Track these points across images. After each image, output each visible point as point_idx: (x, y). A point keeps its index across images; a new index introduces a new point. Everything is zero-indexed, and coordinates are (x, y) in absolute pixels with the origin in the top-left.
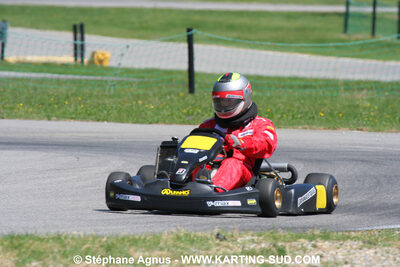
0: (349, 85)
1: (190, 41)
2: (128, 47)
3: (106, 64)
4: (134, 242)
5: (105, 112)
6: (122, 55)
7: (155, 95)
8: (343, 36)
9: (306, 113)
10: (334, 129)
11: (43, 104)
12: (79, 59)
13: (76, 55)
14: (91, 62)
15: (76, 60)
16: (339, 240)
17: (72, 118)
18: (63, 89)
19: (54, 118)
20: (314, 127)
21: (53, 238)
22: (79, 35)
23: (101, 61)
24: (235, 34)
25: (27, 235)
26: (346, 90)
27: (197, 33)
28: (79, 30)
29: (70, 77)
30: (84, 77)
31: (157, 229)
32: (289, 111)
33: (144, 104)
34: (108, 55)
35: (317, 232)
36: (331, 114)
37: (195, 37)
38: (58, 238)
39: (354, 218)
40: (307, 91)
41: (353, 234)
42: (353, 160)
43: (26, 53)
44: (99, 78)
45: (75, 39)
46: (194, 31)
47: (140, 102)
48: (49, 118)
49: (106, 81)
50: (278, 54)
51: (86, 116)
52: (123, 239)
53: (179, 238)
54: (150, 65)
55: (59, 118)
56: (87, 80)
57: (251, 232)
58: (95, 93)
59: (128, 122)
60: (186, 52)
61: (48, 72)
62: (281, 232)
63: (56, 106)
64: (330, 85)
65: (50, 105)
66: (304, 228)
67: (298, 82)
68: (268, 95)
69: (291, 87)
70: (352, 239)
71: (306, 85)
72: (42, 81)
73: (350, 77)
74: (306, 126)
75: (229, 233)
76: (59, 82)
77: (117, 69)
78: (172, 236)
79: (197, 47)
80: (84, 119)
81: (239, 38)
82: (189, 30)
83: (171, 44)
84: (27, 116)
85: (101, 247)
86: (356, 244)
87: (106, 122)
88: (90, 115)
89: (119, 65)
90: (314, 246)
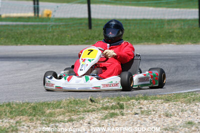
2: (58, 7)
4: (48, 105)
6: (55, 11)
10: (159, 44)
11: (14, 38)
12: (36, 14)
13: (35, 12)
15: (35, 15)
16: (152, 99)
18: (26, 30)
19: (19, 45)
20: (149, 43)
21: (6, 105)
22: (36, 2)
23: (48, 15)
26: (168, 24)
30: (36, 23)
34: (52, 12)
35: (141, 96)
37: (91, 0)
41: (159, 97)
45: (34, 4)
50: (137, 8)
51: (35, 43)
52: (42, 104)
53: (70, 102)
55: (21, 44)
56: (38, 25)
57: (108, 98)
59: (55, 44)
60: (87, 8)
62: (123, 97)
64: (161, 22)
65: (17, 38)
68: (129, 28)
70: (158, 99)
73: (170, 17)
74: (146, 43)
75: (97, 99)
76: (24, 26)
78: (67, 101)
83: (79, 5)
85: (30, 108)
86: (160, 101)
87: (45, 46)
88: (37, 42)
89: (54, 16)
90: (139, 103)
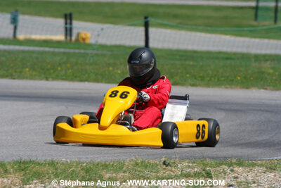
0: (258, 58)
1: (147, 26)
2: (102, 29)
3: (88, 41)
4: (106, 166)
5: (87, 75)
6: (98, 35)
7: (121, 64)
8: (255, 23)
9: (228, 77)
10: (247, 88)
11: (43, 69)
12: (68, 38)
13: (66, 35)
14: (77, 40)
15: (66, 38)
16: (249, 166)
17: (63, 79)
18: (57, 59)
19: (50, 79)
20: (233, 86)
21: (49, 164)
22: (68, 21)
23: (84, 39)
24: (178, 21)
25: (30, 161)
26: (256, 61)
27: (151, 20)
28: (68, 18)
29: (62, 50)
30: (72, 51)
31: (122, 158)
32: (215, 75)
33: (113, 70)
34: (89, 35)
35: (234, 161)
36: (245, 78)
37: (150, 23)
38: (52, 163)
39: (260, 151)
40: (228, 62)
41: (260, 162)
42: (260, 110)
43: (31, 33)
44: (82, 51)
45: (66, 24)
46: (149, 19)
47: (111, 68)
48: (47, 79)
49: (87, 54)
50: (209, 36)
51: (73, 78)
52: (98, 165)
53: (137, 164)
54: (118, 43)
55: (54, 79)
56: (74, 53)
57: (188, 161)
58: (79, 62)
59: (101, 82)
60: (143, 33)
61: (46, 46)
62: (208, 161)
63: (52, 71)
64: (245, 57)
65: (48, 70)
66: (225, 158)
67: (222, 56)
68: (201, 64)
69: (217, 58)
70: (258, 166)
71: (228, 57)
72: (42, 53)
73: (259, 52)
74: (228, 86)
75: (172, 161)
76: (54, 54)
77: (95, 45)
78: (132, 163)
79: (151, 30)
80: (72, 80)
81: (180, 24)
82: (146, 18)
83: (132, 28)
84: (32, 78)
85: (82, 170)
86: (261, 169)
87: (86, 83)
88: (76, 77)
89: (97, 42)
90: (232, 171)
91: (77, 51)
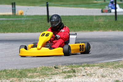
4: (29, 71)
5: (21, 30)
6: (27, 11)
7: (37, 24)
9: (84, 27)
10: (92, 31)
13: (13, 12)
16: (92, 66)
17: (11, 32)
18: (9, 23)
20: (86, 31)
22: (14, 6)
29: (11, 19)
30: (15, 19)
35: (85, 64)
41: (97, 64)
49: (22, 20)
52: (25, 70)
53: (43, 69)
54: (36, 14)
55: (7, 32)
57: (65, 66)
58: (18, 24)
59: (28, 32)
60: (46, 9)
61: (4, 18)
62: (74, 65)
66: (81, 63)
68: (72, 21)
69: (79, 19)
72: (2, 21)
74: (84, 31)
75: (58, 66)
76: (8, 21)
77: (25, 16)
78: (40, 68)
80: (15, 32)
82: (47, 3)
83: (42, 7)
85: (18, 73)
86: (97, 67)
87: (21, 33)
88: (17, 31)
89: (26, 14)
90: (85, 69)
91: (17, 19)
